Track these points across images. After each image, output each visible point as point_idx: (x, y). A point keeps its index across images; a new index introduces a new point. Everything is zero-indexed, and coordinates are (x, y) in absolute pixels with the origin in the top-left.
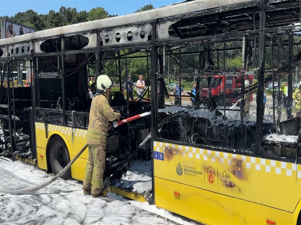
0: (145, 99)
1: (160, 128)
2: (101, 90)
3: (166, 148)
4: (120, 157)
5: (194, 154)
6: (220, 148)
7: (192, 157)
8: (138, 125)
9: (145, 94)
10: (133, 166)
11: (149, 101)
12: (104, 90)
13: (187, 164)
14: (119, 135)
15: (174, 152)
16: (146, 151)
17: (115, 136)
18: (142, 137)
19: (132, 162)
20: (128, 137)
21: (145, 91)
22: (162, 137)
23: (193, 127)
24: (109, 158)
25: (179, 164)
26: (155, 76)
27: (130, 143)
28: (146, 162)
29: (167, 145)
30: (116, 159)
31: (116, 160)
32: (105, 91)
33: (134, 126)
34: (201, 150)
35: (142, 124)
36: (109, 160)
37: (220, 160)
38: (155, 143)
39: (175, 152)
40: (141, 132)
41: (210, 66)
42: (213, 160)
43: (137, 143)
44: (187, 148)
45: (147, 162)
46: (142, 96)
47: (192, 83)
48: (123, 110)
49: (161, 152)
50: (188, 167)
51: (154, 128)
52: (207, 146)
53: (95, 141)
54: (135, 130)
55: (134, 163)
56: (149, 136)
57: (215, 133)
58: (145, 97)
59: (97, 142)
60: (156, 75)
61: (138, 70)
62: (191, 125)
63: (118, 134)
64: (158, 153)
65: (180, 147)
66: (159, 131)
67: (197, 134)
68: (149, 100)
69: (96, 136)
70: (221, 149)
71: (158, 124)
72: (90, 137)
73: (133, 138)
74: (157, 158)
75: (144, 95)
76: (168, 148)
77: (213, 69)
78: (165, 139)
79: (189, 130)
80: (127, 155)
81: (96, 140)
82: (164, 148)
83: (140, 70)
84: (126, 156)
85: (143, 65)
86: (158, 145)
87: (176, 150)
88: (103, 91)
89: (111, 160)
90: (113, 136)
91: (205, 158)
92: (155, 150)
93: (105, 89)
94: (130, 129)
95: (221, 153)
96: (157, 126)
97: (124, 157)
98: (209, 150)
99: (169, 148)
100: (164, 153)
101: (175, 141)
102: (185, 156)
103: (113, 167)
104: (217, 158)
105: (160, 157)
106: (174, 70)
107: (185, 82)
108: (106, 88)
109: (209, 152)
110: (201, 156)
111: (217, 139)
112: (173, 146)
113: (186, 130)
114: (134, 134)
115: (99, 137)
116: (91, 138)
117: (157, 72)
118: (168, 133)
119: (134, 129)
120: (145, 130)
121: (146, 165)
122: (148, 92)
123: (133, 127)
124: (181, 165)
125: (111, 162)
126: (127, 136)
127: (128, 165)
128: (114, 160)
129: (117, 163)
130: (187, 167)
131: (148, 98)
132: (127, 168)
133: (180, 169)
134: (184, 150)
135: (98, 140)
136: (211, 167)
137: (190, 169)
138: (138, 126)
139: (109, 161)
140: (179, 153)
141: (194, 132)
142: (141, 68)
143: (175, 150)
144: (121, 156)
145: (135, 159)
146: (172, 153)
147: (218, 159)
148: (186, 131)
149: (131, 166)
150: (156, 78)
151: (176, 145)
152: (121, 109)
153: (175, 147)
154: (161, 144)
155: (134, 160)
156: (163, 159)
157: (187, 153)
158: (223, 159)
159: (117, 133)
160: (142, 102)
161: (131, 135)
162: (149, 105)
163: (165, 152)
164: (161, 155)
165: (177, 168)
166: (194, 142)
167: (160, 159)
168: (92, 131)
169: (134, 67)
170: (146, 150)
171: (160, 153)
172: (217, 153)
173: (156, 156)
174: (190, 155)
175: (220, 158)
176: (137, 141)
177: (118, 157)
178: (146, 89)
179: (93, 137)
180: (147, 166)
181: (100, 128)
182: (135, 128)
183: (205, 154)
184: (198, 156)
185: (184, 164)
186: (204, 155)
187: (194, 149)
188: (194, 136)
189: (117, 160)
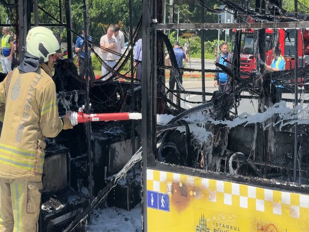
0: (124, 77)
1: (158, 139)
2: (39, 57)
3: (175, 185)
4: (70, 203)
5: (236, 199)
6: (291, 185)
7: (231, 204)
8: (109, 132)
9: (123, 64)
10: (97, 221)
11: (132, 82)
12: (43, 56)
13: (219, 220)
14: (67, 155)
15: (191, 193)
16: (126, 189)
17: (59, 156)
18: (116, 158)
19: (96, 212)
20: (86, 158)
21: (124, 59)
22: (165, 159)
23: (226, 137)
24: (45, 205)
25: (203, 219)
26: (151, 26)
27: (91, 171)
28: (124, 212)
29: (177, 176)
30: (62, 206)
31: (62, 209)
32: (46, 60)
33: (99, 134)
34: (252, 190)
35: (116, 129)
36: (46, 208)
37: (292, 211)
38: (150, 173)
39: (195, 194)
40: (115, 149)
41: (271, 7)
42: (277, 211)
43: (106, 172)
44: (220, 184)
45: (128, 212)
46: (115, 69)
47: (213, 44)
48: (76, 100)
49: (163, 193)
50: (222, 226)
51: (148, 138)
52: (264, 179)
53: (21, 172)
54: (101, 143)
55: (100, 215)
56: (137, 157)
57: (273, 150)
58: (122, 72)
59: (25, 173)
60: (153, 23)
61: (101, 13)
62: (222, 134)
63: (65, 151)
64: (155, 194)
65: (206, 182)
66: (158, 145)
67: (241, 153)
68: (132, 79)
69: (24, 160)
70: (295, 186)
71: (157, 132)
72: (11, 161)
73: (97, 161)
74: (155, 206)
75: (121, 68)
76: (178, 184)
77: (277, 14)
78: (172, 163)
79: (217, 143)
80: (86, 198)
81: (25, 169)
82: (170, 185)
83: (105, 13)
84: (83, 200)
85: (111, 4)
86: (157, 178)
87: (196, 189)
88: (42, 60)
89: (50, 209)
90: (55, 157)
91: (260, 207)
92: (149, 188)
93: (46, 57)
94: (92, 141)
95: (295, 194)
96: (154, 135)
97: (79, 202)
98: (269, 189)
99: (181, 185)
100: (170, 194)
101: (194, 169)
102: (215, 200)
103: (56, 223)
104: (285, 207)
105: (160, 204)
106: (178, 14)
107: (198, 40)
108: (49, 53)
109: (269, 192)
110: (251, 202)
111: (277, 164)
112: (190, 179)
113: (210, 144)
114: (100, 152)
115: (30, 161)
116: (12, 165)
117: (154, 18)
118: (177, 151)
119: (99, 140)
120: (123, 143)
121: (126, 220)
122: (129, 61)
123: (97, 137)
124: (208, 220)
125: (50, 213)
126: (83, 155)
127: (88, 219)
128: (57, 209)
129: (64, 216)
130: (219, 225)
131: (130, 74)
132: (86, 226)
133: (203, 230)
134: (214, 188)
135: (29, 168)
136: (273, 225)
137: (226, 229)
138: (109, 135)
139: (45, 211)
140: (203, 195)
141: (228, 148)
142: (107, 9)
143: (194, 187)
144: (72, 200)
145: (102, 206)
146: (186, 196)
147: (287, 208)
148: (212, 145)
149: (93, 221)
150: (154, 31)
151: (196, 177)
152: (74, 96)
153: (194, 182)
154: (163, 174)
155: (99, 209)
156: (166, 208)
157: (221, 195)
158: (297, 209)
159: (64, 149)
160: (115, 83)
161: (94, 155)
162: (132, 91)
163: (172, 192)
164: (164, 198)
165: (198, 226)
166: (236, 172)
167: (161, 208)
168: (15, 148)
169: (92, 8)
170: (126, 187)
171: (162, 195)
172: (286, 195)
173: (152, 201)
174: (228, 200)
175: (292, 207)
176: (106, 167)
177: (65, 203)
178: (126, 54)
179: (18, 161)
180: (129, 222)
181: (33, 142)
182: (103, 138)
183: (260, 196)
184: (244, 203)
185: (214, 218)
186: (257, 200)
187: (236, 187)
188: (235, 158)
189: (64, 208)
